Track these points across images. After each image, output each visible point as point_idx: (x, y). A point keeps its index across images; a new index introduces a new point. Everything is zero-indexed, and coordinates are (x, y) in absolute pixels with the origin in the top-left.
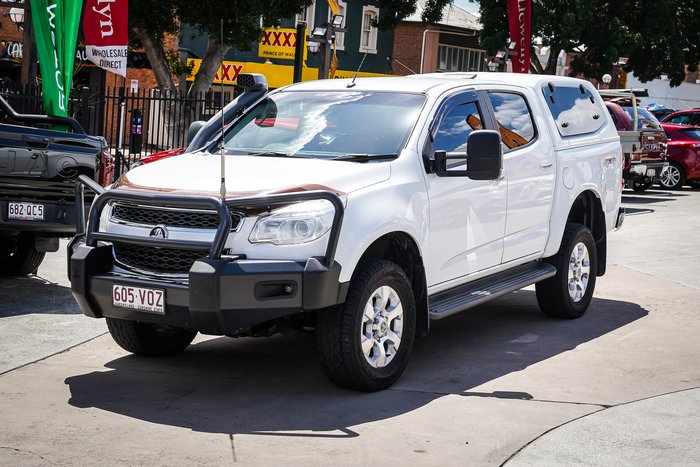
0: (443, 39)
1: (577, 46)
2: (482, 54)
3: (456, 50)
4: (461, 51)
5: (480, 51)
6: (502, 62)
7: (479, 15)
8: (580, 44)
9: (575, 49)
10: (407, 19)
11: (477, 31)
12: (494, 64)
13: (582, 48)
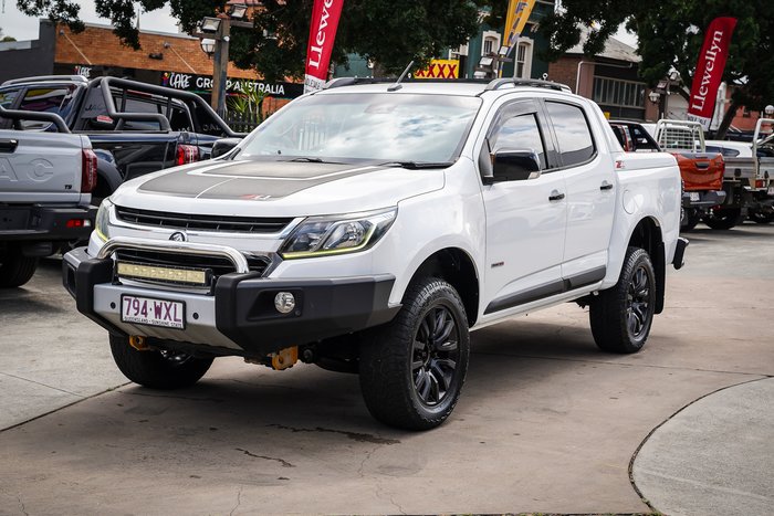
0: (598, 70)
1: (738, 78)
2: (639, 86)
3: (611, 82)
4: (617, 83)
5: (637, 83)
6: (663, 92)
7: (636, 47)
8: (741, 76)
9: (737, 81)
10: (570, 51)
11: (634, 63)
12: (655, 95)
13: (744, 80)
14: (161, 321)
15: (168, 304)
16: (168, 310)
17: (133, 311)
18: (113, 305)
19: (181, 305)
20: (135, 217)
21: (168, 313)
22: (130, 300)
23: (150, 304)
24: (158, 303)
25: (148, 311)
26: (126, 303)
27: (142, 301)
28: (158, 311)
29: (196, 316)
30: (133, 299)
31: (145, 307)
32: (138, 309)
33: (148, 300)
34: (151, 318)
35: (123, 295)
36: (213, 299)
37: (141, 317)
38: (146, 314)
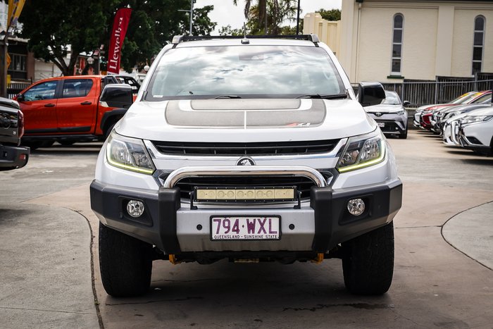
6: (97, 58)
14: (256, 234)
15: (262, 219)
16: (262, 225)
17: (223, 230)
18: (199, 227)
19: (278, 219)
20: (182, 150)
21: (262, 227)
22: (219, 221)
23: (243, 221)
24: (251, 220)
25: (240, 227)
26: (215, 224)
27: (233, 221)
28: (251, 227)
29: (292, 227)
30: (222, 219)
31: (237, 224)
32: (229, 227)
33: (240, 219)
34: (244, 233)
35: (211, 217)
36: (313, 211)
37: (232, 234)
38: (238, 231)
